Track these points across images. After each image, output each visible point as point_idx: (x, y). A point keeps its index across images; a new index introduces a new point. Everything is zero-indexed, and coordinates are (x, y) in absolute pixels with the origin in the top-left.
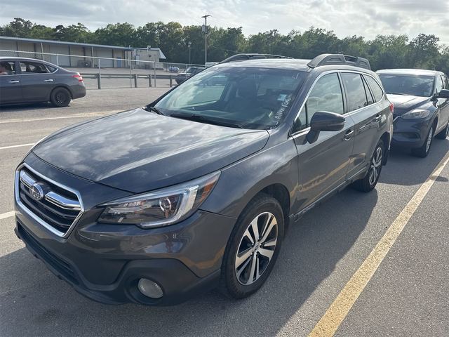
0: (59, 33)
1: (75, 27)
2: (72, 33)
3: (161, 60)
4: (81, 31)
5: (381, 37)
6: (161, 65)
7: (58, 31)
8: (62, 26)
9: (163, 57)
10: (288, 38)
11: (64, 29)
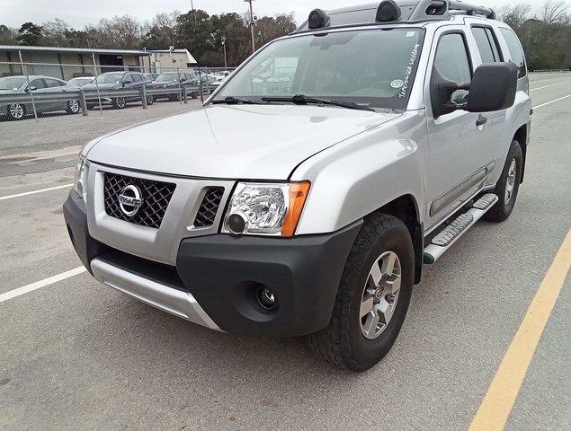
3: (190, 65)
7: (26, 31)
8: (31, 24)
9: (192, 60)
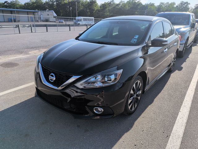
0: (6, 5)
1: (14, 2)
2: (12, 5)
3: (54, 17)
4: (17, 4)
5: (162, 3)
6: (55, 19)
7: (5, 4)
8: (7, 2)
9: (55, 15)
10: (119, 4)
11: (8, 3)
